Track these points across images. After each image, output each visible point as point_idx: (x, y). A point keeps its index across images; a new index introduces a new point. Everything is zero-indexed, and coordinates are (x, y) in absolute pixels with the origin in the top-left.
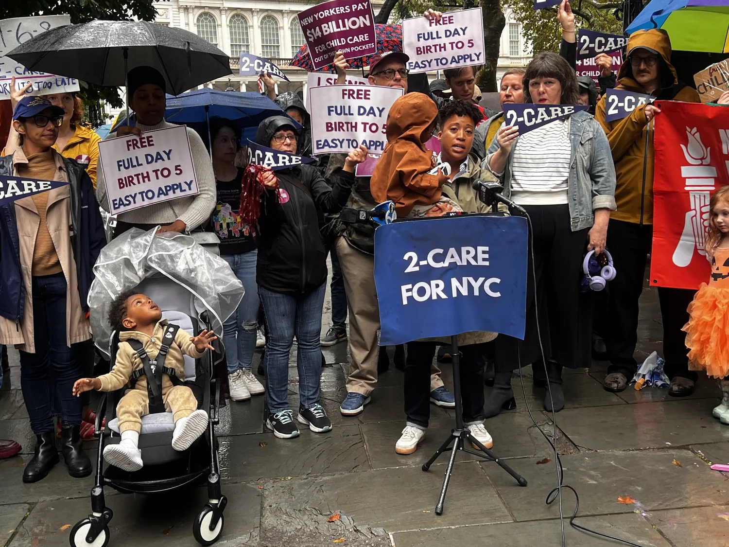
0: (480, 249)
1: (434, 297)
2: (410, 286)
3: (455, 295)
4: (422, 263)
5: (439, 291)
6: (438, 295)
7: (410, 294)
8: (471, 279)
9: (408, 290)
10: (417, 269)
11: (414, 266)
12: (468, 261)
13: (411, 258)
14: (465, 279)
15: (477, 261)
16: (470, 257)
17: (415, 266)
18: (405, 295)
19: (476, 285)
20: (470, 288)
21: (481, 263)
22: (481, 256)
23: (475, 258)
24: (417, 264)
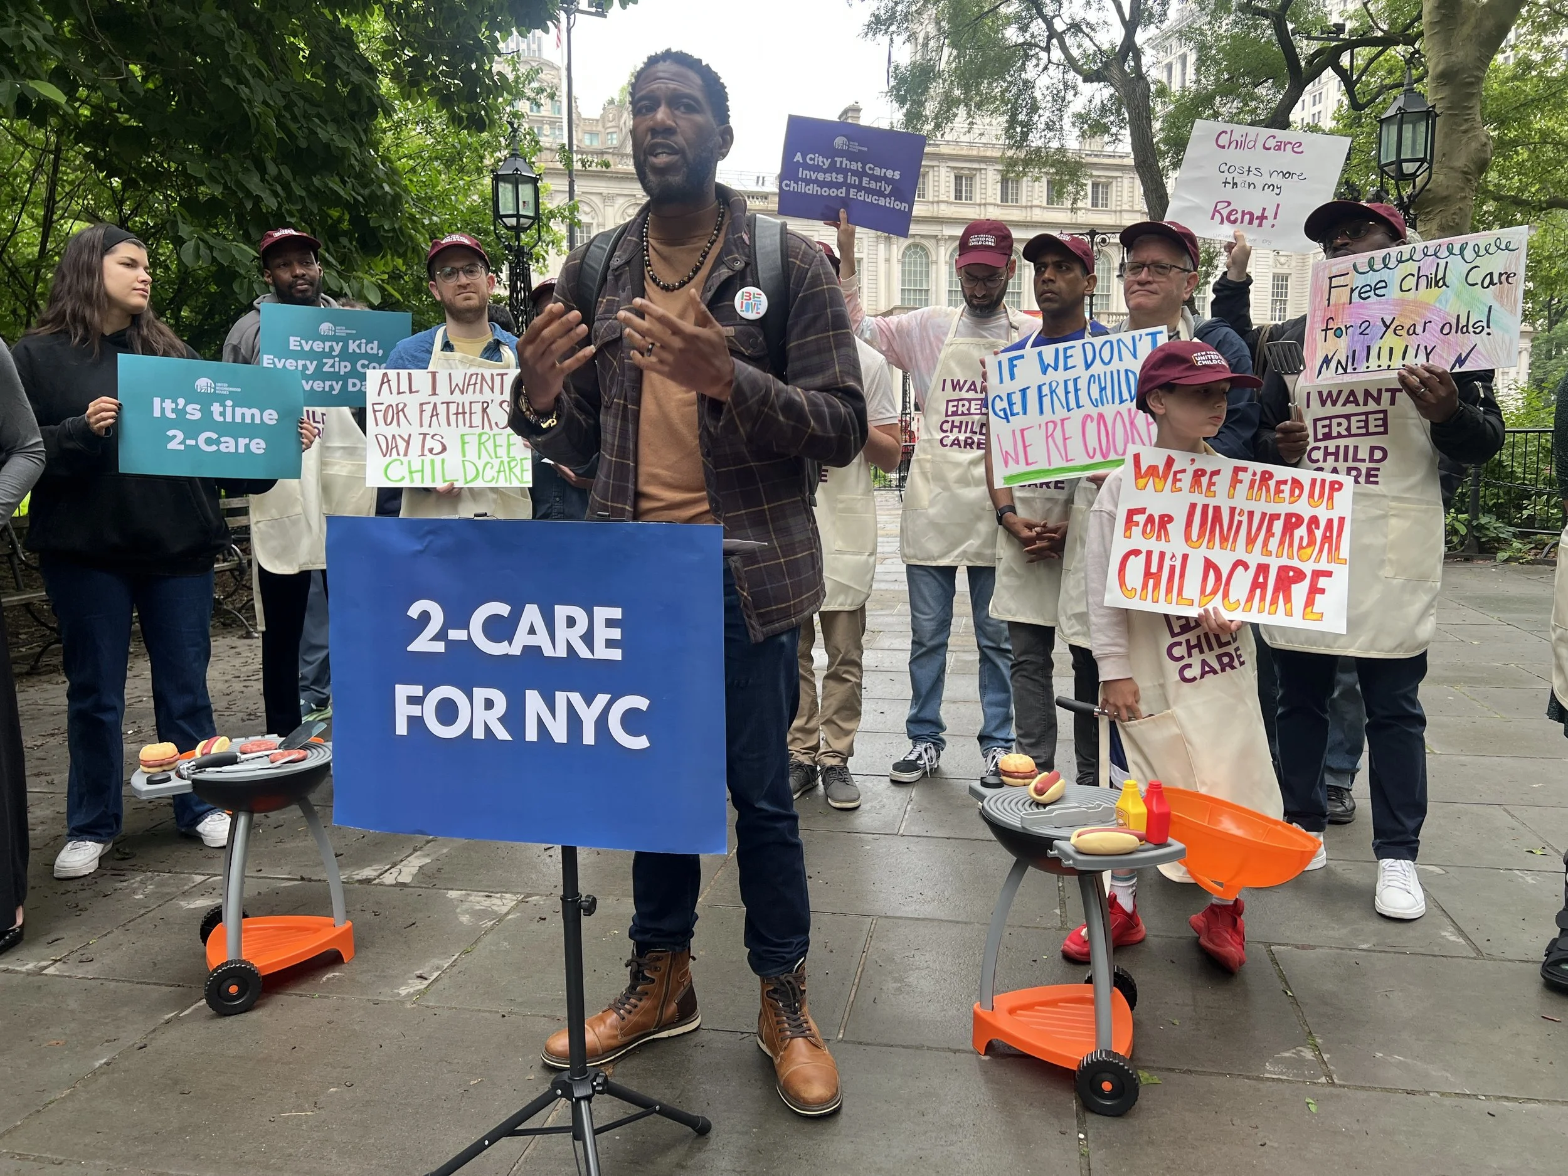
0: (602, 613)
1: (479, 734)
2: (417, 690)
3: (531, 735)
4: (455, 634)
5: (493, 718)
6: (487, 728)
7: (415, 710)
8: (576, 698)
9: (412, 700)
10: (440, 647)
11: (432, 639)
12: (570, 647)
13: (425, 617)
14: (561, 697)
15: (591, 649)
16: (574, 636)
17: (435, 638)
18: (403, 711)
19: (589, 716)
20: (574, 722)
21: (602, 653)
22: (602, 633)
23: (588, 638)
24: (441, 636)
